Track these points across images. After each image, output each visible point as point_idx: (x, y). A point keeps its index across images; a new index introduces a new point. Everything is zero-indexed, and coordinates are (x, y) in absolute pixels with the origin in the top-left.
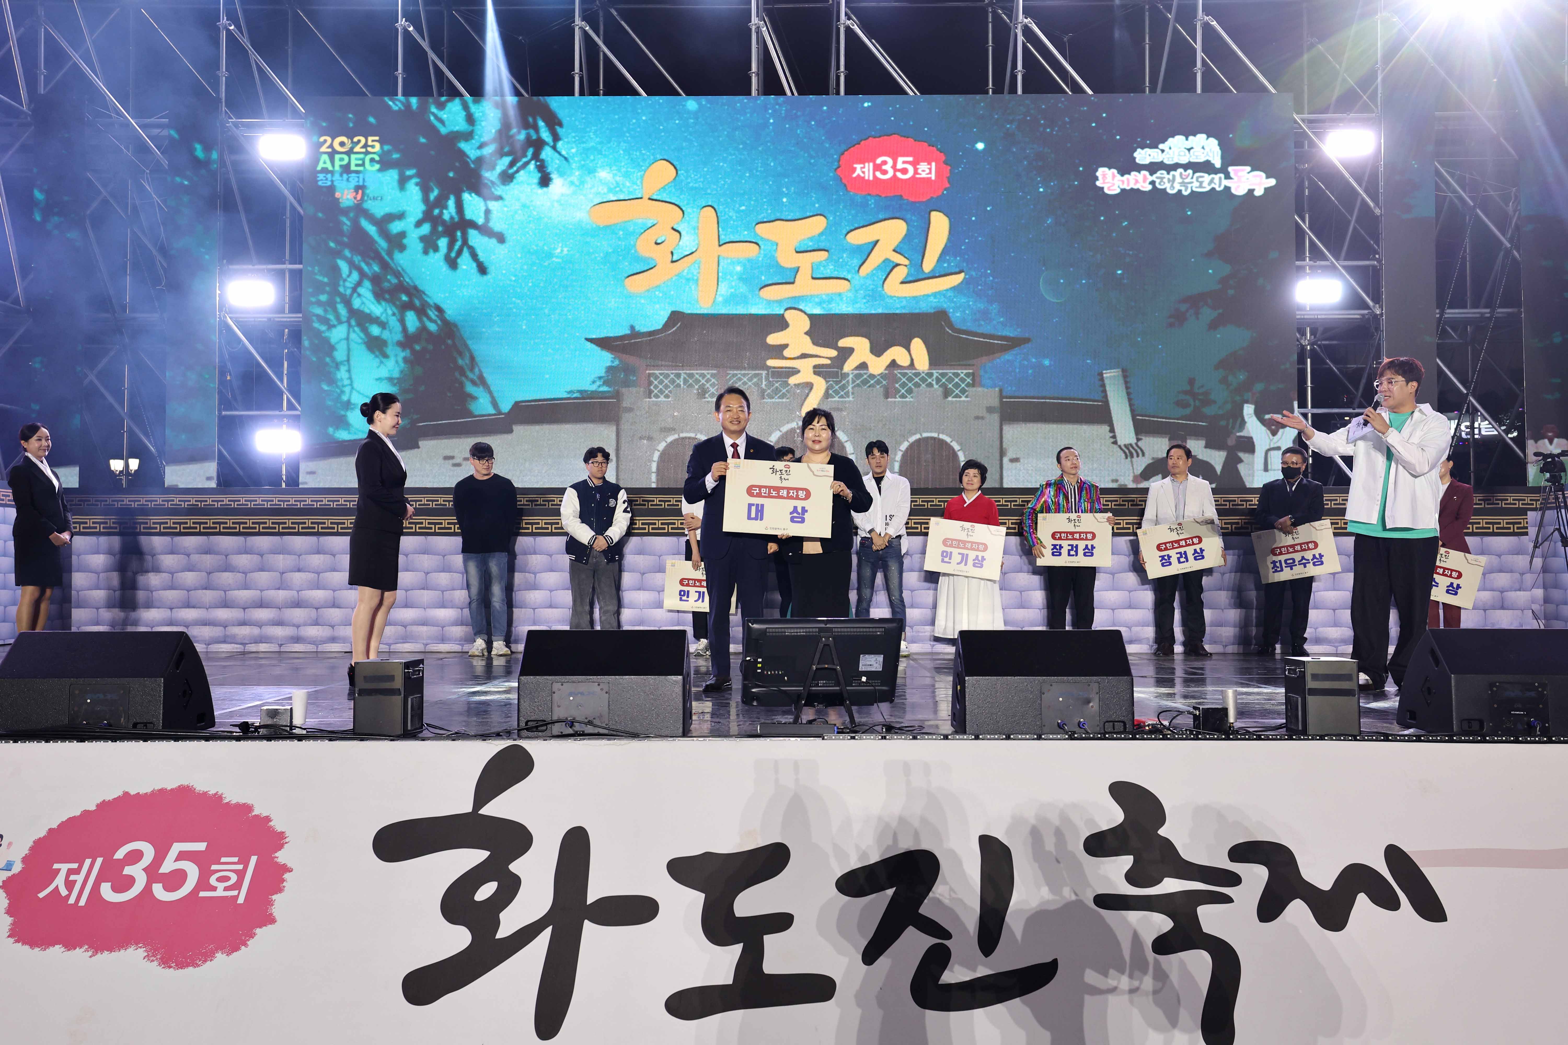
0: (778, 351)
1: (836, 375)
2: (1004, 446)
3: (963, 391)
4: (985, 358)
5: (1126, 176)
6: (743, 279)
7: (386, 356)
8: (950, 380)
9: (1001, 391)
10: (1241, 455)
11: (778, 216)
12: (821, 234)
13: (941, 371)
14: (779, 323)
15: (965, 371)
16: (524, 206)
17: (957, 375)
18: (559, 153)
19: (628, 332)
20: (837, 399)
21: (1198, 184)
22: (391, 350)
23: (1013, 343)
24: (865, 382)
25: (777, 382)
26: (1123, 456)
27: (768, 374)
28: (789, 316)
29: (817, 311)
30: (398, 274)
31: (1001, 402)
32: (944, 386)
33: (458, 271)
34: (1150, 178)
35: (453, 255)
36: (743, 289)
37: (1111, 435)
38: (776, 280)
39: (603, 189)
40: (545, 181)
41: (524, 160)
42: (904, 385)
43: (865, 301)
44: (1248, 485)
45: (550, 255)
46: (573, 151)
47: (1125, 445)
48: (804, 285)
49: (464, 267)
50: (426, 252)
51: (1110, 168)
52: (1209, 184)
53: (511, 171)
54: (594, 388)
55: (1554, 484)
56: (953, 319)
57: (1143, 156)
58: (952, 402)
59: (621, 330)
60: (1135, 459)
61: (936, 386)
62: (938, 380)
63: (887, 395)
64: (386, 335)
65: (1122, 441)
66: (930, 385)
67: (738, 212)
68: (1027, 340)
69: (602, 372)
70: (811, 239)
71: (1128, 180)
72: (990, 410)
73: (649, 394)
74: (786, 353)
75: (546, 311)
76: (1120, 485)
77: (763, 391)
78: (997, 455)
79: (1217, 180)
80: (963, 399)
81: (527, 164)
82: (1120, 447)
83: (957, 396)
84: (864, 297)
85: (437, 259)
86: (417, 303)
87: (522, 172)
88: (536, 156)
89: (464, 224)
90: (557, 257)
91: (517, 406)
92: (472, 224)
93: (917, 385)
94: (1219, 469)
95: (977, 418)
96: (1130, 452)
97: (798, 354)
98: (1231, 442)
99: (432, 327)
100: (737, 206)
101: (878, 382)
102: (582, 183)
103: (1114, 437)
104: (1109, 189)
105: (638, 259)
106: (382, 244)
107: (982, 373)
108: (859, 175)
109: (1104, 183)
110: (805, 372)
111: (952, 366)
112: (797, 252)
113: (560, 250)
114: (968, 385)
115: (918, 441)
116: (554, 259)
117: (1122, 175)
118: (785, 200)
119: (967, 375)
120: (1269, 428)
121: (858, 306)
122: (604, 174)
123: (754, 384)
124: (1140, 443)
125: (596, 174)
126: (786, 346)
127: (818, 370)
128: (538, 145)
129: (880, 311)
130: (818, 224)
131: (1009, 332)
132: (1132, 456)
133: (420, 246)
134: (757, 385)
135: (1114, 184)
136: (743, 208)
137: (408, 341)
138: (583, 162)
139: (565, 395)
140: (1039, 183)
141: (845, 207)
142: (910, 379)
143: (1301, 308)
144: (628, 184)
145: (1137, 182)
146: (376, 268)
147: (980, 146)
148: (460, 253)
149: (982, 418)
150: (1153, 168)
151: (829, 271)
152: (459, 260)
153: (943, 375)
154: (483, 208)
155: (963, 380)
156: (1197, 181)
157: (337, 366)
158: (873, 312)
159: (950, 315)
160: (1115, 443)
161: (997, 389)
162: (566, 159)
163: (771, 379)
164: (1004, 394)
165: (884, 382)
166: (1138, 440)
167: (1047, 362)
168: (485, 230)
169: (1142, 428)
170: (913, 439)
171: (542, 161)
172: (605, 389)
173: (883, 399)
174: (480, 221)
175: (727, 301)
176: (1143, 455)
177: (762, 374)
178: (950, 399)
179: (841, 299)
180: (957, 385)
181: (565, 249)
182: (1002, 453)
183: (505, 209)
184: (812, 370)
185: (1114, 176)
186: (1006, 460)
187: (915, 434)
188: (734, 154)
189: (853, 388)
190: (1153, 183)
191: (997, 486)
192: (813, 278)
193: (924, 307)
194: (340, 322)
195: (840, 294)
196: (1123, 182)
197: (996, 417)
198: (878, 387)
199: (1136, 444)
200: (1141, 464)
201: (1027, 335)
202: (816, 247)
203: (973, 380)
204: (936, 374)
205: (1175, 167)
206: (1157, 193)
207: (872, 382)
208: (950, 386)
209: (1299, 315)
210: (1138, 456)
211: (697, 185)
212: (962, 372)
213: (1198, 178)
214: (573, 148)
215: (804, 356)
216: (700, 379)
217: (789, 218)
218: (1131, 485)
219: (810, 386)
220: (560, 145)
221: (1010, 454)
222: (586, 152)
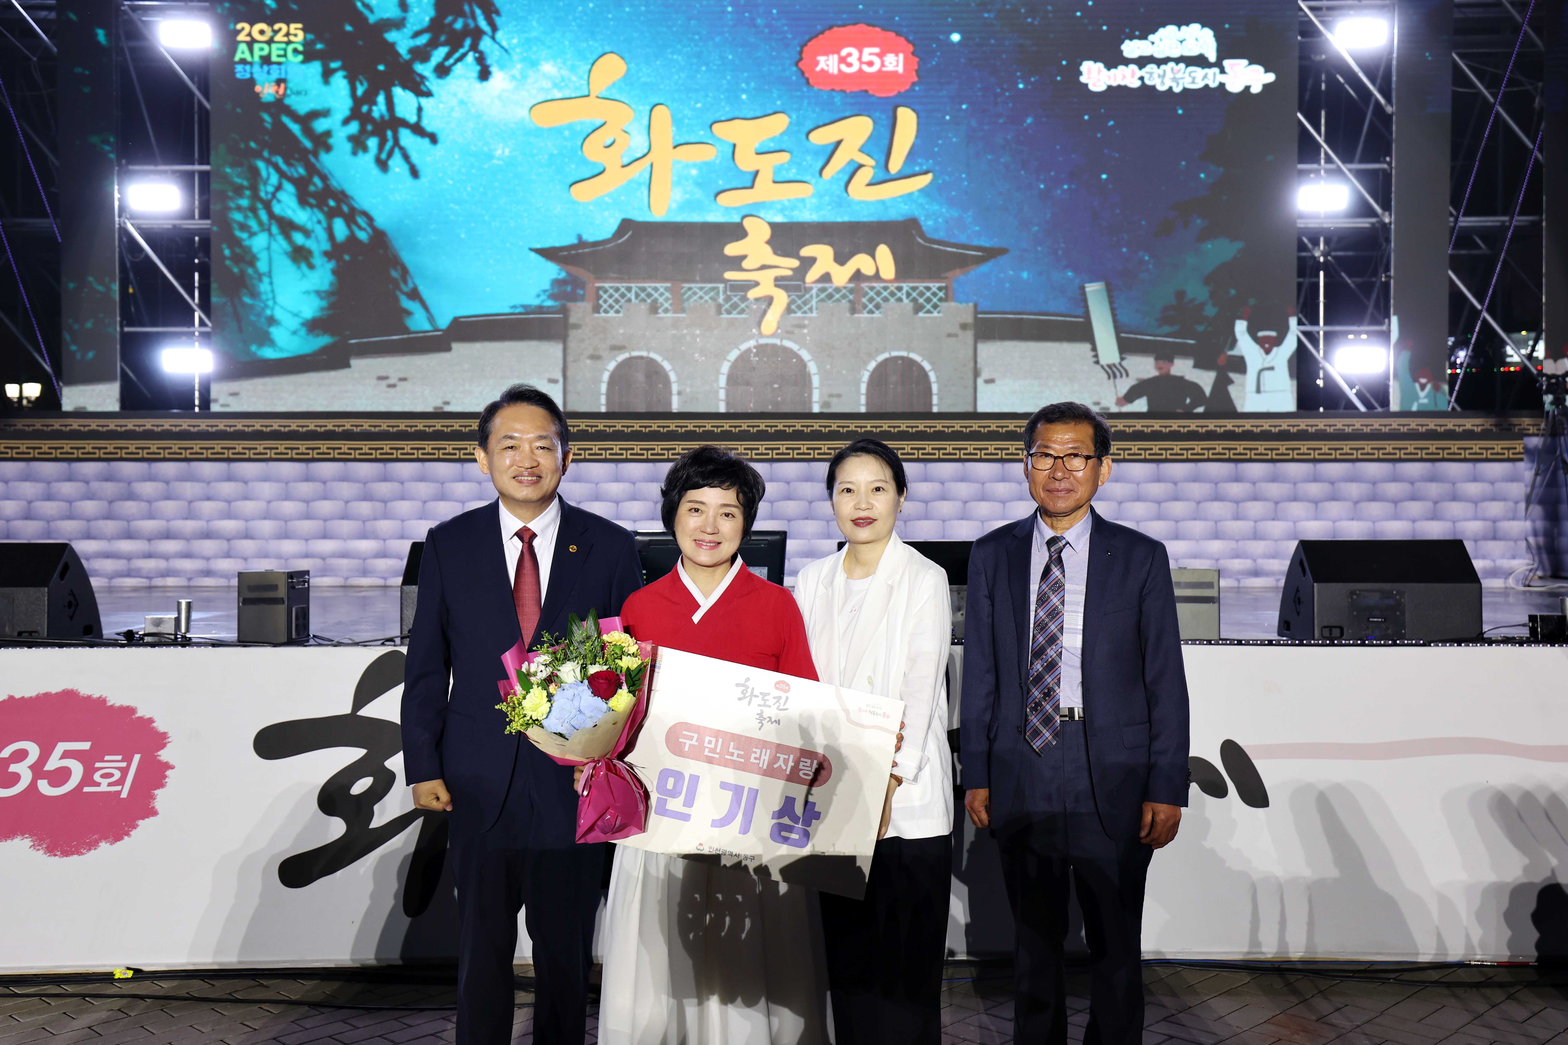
0: (736, 262)
1: (797, 288)
2: (979, 366)
3: (935, 306)
4: (958, 271)
5: (1113, 71)
6: (700, 184)
7: (311, 267)
8: (921, 294)
9: (976, 306)
10: (1232, 375)
11: (737, 114)
12: (783, 134)
13: (912, 285)
14: (737, 232)
15: (938, 285)
16: (462, 102)
17: (928, 289)
18: (499, 44)
19: (575, 241)
20: (799, 314)
21: (1190, 80)
22: (318, 260)
23: (990, 254)
24: (830, 296)
25: (736, 296)
26: (1106, 376)
27: (726, 287)
28: (748, 223)
29: (779, 219)
30: (324, 178)
31: (976, 318)
32: (914, 300)
33: (390, 174)
34: (1139, 73)
35: (384, 156)
36: (699, 194)
37: (1093, 353)
38: (734, 185)
39: (546, 84)
40: (484, 74)
41: (462, 51)
42: (871, 300)
43: (830, 208)
44: (1240, 409)
45: (490, 156)
46: (515, 41)
47: (1109, 366)
48: (764, 189)
49: (397, 170)
50: (355, 153)
51: (1095, 61)
52: (1203, 79)
53: (447, 63)
54: (536, 302)
55: (1557, 407)
56: (924, 228)
57: (1131, 48)
58: (923, 318)
59: (567, 239)
60: (1118, 380)
61: (906, 301)
62: (908, 295)
63: (853, 311)
64: (310, 244)
65: (1104, 361)
66: (900, 300)
67: (694, 109)
68: (1002, 251)
69: (547, 285)
70: (773, 139)
71: (1115, 75)
72: (964, 327)
73: (597, 309)
74: (745, 264)
75: (486, 218)
76: (1102, 408)
77: (719, 306)
78: (970, 375)
79: (1210, 76)
80: (935, 314)
81: (464, 55)
82: (1102, 367)
83: (929, 312)
84: (829, 204)
85: (367, 160)
86: (345, 209)
87: (459, 65)
88: (474, 47)
89: (395, 123)
90: (498, 159)
91: (456, 321)
92: (404, 123)
93: (886, 300)
94: (1208, 390)
95: (949, 335)
96: (1113, 372)
97: (758, 265)
98: (1221, 361)
99: (362, 236)
100: (692, 103)
101: (844, 297)
102: (524, 77)
103: (1096, 356)
104: (1094, 85)
105: (585, 162)
106: (308, 144)
107: (955, 286)
108: (822, 70)
109: (1089, 78)
110: (766, 286)
111: (921, 279)
112: (757, 154)
113: (502, 151)
114: (941, 300)
115: (886, 360)
116: (495, 161)
117: (1109, 69)
118: (744, 97)
119: (940, 289)
120: (1262, 346)
121: (822, 213)
122: (548, 68)
123: (711, 298)
124: (1124, 363)
125: (540, 67)
126: (744, 257)
127: (779, 282)
128: (477, 34)
129: (846, 219)
130: (779, 123)
131: (985, 242)
132: (1115, 377)
133: (348, 146)
134: (713, 299)
135: (1099, 80)
136: (699, 105)
137: (335, 252)
138: (525, 55)
139: (508, 311)
140: (1019, 77)
141: (809, 104)
142: (878, 294)
143: (1301, 216)
144: (574, 78)
145: (1124, 77)
146: (302, 171)
147: (956, 37)
148: (390, 154)
149: (956, 335)
150: (1142, 62)
151: (791, 175)
152: (391, 163)
153: (914, 289)
154: (416, 105)
155: (935, 294)
156: (1190, 75)
157: (260, 276)
158: (839, 220)
159: (922, 223)
160: (1097, 362)
161: (971, 305)
162: (506, 51)
163: (729, 293)
164: (979, 309)
165: (851, 297)
166: (1122, 359)
167: (1025, 275)
168: (418, 129)
169: (1126, 347)
170: (881, 358)
171: (481, 53)
172: (549, 303)
173: (848, 315)
174: (412, 119)
175: (681, 208)
176: (1127, 375)
177: (717, 288)
178: (921, 314)
179: (805, 207)
180: (928, 300)
181: (507, 151)
182: (976, 373)
183: (441, 106)
184: (772, 283)
185: (1099, 71)
186: (980, 381)
187: (882, 352)
188: (690, 46)
189: (817, 302)
190: (1142, 78)
191: (969, 409)
192: (775, 182)
193: (894, 214)
194: (263, 230)
195: (803, 201)
196: (1109, 77)
197: (969, 335)
198: (844, 301)
199: (1120, 364)
200: (1124, 386)
201: (1004, 245)
202: (778, 148)
203: (946, 294)
204: (906, 286)
205: (1166, 61)
206: (1147, 91)
207: (837, 296)
208: (921, 300)
209: (1301, 224)
210: (1121, 376)
211: (648, 80)
212: (934, 286)
213: (1190, 73)
214: (513, 38)
215: (763, 267)
216: (653, 292)
217: (748, 116)
218: (1114, 409)
219: (769, 300)
220: (499, 35)
221: (985, 375)
222: (527, 43)
